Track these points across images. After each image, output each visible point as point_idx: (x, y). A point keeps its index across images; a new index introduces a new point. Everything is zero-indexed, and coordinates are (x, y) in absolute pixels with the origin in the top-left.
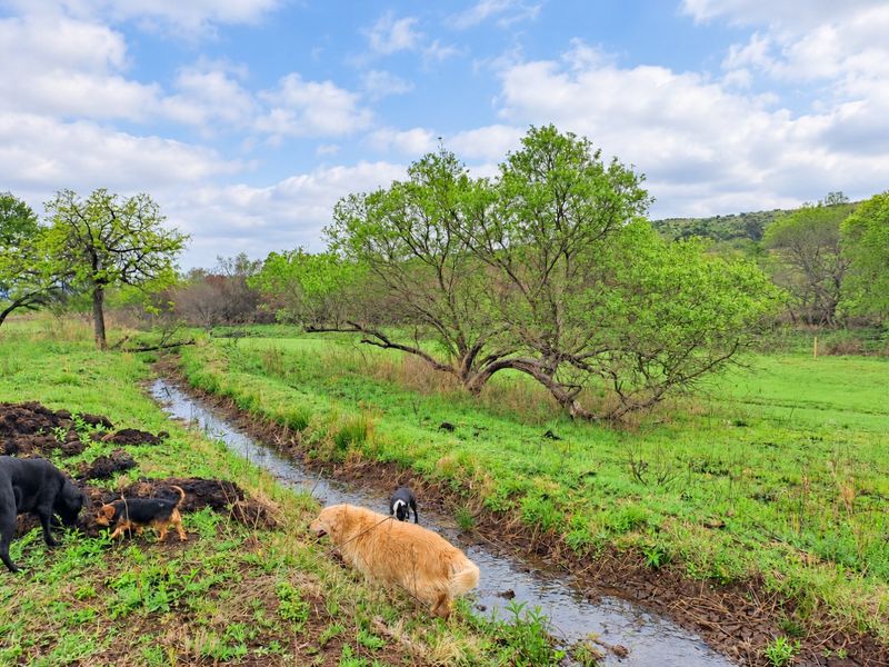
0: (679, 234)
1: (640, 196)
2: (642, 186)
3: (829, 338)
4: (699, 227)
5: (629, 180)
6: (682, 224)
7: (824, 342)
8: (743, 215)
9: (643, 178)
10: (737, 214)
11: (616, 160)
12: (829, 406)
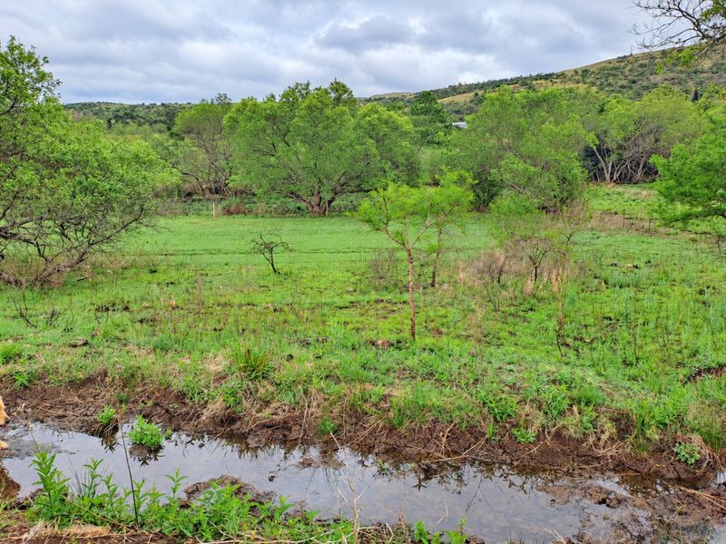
0: (112, 117)
1: (42, 77)
2: (45, 68)
3: (224, 203)
4: (128, 111)
5: (30, 59)
6: (113, 108)
7: (220, 207)
8: (163, 105)
9: (46, 60)
10: (159, 104)
11: (13, 38)
12: (219, 251)
